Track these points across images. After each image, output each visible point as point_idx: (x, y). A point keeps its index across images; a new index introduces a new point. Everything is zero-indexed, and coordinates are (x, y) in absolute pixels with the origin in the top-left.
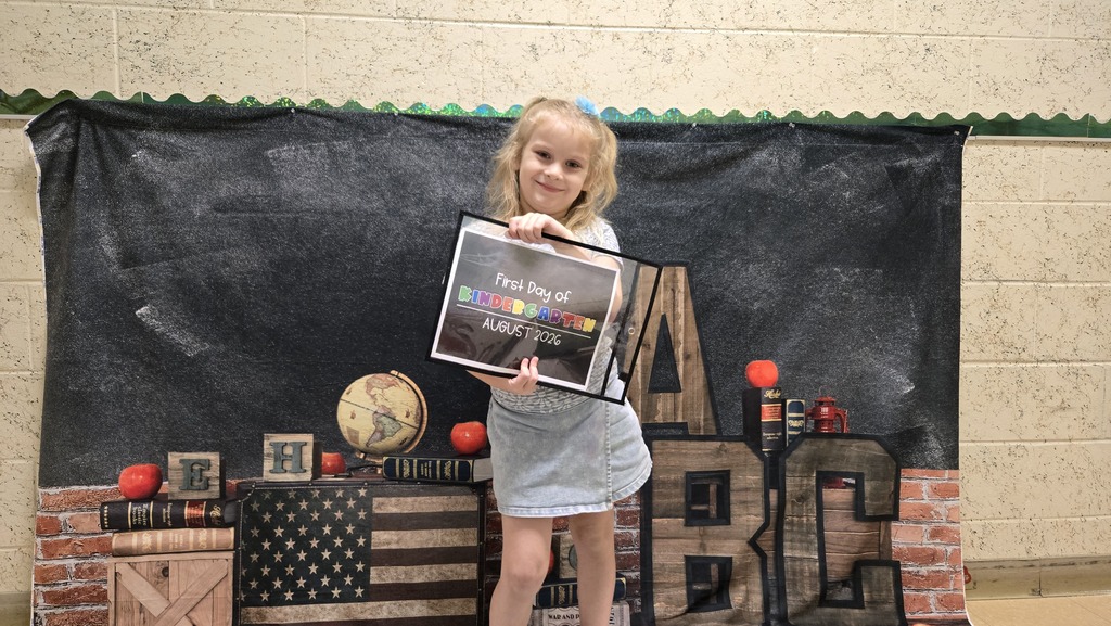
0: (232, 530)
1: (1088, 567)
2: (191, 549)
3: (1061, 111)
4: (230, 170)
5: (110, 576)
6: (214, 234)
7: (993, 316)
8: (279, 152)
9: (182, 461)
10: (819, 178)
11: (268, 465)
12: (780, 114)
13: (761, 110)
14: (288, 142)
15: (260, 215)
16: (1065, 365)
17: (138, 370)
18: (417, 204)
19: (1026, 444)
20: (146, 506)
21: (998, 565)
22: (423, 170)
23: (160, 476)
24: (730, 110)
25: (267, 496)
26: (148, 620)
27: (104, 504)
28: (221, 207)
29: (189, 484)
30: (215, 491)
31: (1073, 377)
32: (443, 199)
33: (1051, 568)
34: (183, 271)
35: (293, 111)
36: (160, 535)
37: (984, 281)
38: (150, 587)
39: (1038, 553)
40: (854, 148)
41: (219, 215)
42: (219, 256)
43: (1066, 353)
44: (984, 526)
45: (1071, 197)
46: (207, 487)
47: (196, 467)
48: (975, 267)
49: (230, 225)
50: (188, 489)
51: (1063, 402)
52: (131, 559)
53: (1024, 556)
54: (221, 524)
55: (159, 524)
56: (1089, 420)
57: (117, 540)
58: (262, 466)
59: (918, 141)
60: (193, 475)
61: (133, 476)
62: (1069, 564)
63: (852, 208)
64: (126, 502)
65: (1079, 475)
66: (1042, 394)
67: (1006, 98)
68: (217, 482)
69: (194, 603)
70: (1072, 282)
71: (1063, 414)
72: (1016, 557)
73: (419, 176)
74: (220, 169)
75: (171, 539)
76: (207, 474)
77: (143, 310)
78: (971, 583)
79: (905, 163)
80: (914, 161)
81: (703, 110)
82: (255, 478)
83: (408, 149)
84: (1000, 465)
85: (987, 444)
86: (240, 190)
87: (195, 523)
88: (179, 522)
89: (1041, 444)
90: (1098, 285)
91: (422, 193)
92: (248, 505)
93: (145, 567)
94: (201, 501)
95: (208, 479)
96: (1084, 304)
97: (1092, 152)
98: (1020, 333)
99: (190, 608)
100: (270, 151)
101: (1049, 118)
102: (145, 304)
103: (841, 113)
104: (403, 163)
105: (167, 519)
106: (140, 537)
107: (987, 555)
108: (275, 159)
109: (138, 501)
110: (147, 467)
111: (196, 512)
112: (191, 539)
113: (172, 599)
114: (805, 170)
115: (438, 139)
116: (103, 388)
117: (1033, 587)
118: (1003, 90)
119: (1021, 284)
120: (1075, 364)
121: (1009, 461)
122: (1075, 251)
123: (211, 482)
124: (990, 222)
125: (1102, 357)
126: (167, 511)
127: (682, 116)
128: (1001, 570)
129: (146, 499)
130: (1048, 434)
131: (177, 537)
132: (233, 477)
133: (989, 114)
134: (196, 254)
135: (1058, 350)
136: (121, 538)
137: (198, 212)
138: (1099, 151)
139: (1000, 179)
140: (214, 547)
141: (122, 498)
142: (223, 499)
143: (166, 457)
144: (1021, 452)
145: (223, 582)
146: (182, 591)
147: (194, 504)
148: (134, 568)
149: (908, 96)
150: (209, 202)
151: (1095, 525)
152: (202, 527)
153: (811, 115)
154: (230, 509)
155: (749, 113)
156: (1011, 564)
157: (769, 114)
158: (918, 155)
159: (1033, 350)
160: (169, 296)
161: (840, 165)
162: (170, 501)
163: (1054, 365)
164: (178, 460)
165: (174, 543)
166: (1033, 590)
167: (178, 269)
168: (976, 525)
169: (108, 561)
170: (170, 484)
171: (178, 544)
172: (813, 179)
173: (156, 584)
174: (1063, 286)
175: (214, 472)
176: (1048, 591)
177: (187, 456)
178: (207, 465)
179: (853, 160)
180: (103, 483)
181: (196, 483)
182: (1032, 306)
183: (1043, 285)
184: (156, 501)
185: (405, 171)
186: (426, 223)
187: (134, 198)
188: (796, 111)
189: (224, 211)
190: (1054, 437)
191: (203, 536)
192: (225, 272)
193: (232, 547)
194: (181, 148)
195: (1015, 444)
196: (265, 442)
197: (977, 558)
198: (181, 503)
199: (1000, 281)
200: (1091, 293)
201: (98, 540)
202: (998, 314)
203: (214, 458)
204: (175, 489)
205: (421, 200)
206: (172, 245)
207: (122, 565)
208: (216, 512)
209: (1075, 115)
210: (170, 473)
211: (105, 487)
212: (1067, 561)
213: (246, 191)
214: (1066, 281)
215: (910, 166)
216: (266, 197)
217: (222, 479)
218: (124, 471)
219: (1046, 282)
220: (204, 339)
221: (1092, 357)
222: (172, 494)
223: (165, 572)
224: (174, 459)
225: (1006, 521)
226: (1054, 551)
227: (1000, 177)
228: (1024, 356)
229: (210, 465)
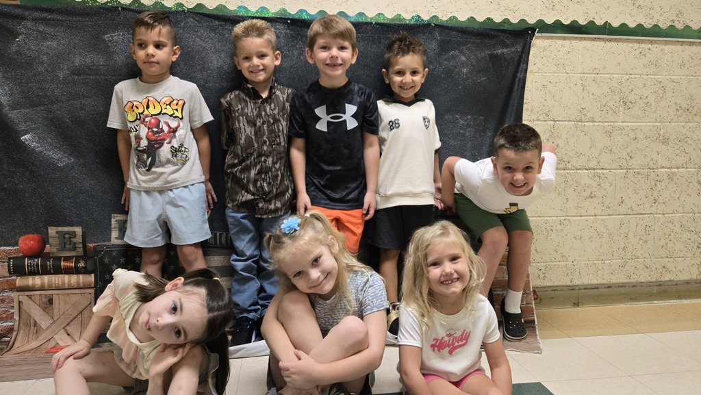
0: (93, 275)
1: (606, 290)
2: (67, 287)
3: (592, 19)
4: (81, 48)
5: (16, 305)
6: (73, 89)
7: (551, 142)
8: (112, 37)
9: (57, 232)
10: (448, 60)
11: (115, 234)
12: (426, 17)
13: (414, 15)
14: (118, 29)
15: (102, 77)
16: (592, 171)
17: (25, 175)
18: (201, 71)
19: (570, 218)
20: (36, 260)
21: (553, 288)
22: (204, 48)
23: (44, 241)
24: (396, 14)
25: (114, 254)
26: (38, 331)
27: (10, 258)
28: (77, 72)
29: (63, 247)
30: (80, 251)
31: (597, 179)
32: (218, 68)
33: (584, 291)
34: (54, 113)
35: (120, 9)
36: (46, 278)
37: (546, 121)
38: (42, 310)
39: (577, 282)
40: (469, 42)
41: (76, 77)
42: (77, 103)
43: (593, 164)
44: (546, 267)
45: (597, 71)
46: (75, 249)
47: (67, 236)
48: (540, 112)
49: (83, 83)
50: (62, 250)
51: (591, 193)
52: (29, 293)
53: (569, 283)
54: (85, 271)
55: (45, 272)
56: (606, 204)
57: (20, 281)
58: (111, 235)
59: (507, 38)
60: (66, 240)
61: (27, 242)
62: (595, 288)
63: (468, 78)
64: (24, 257)
65: (600, 236)
66: (579, 189)
67: (559, 11)
68: (81, 246)
69: (69, 320)
70: (597, 122)
71: (591, 200)
72: (564, 284)
73: (202, 52)
74: (74, 48)
75: (53, 281)
76: (75, 240)
77: (26, 137)
78: (538, 300)
79: (499, 51)
80: (505, 50)
81: (379, 14)
82: (105, 243)
83: (194, 35)
84: (554, 230)
85: (547, 218)
86: (88, 60)
87: (68, 271)
88: (58, 271)
89: (579, 218)
90: (612, 124)
91: (204, 64)
92: (101, 259)
93: (38, 298)
94: (72, 257)
95: (75, 243)
96: (604, 135)
97: (609, 44)
98: (566, 152)
99: (67, 323)
100: (106, 36)
101: (584, 24)
102: (29, 133)
103: (462, 17)
104: (191, 43)
105: (50, 268)
106: (33, 279)
107: (547, 283)
108: (110, 41)
109: (31, 257)
110: (35, 236)
111: (68, 264)
112: (66, 281)
113: (55, 318)
114: (440, 54)
115: (213, 29)
116: (6, 186)
117: (575, 302)
118: (558, 6)
119: (567, 123)
120: (598, 171)
121: (560, 227)
122: (599, 104)
123: (77, 246)
124: (550, 86)
125: (614, 167)
126: (50, 263)
127: (367, 17)
128: (556, 292)
129: (37, 257)
130: (583, 212)
131: (57, 279)
132: (91, 242)
133: (549, 20)
134: (62, 102)
135: (589, 162)
136: (22, 280)
137: (61, 76)
138: (614, 44)
139: (555, 60)
140: (81, 286)
141: (21, 254)
142: (86, 255)
143: (47, 230)
144: (567, 223)
145: (88, 308)
146: (61, 314)
147: (67, 259)
148: (31, 299)
149: (502, 9)
150: (68, 69)
151: (610, 265)
152: (73, 273)
153: (445, 19)
154: (90, 262)
155: (407, 17)
156: (561, 288)
157: (419, 17)
158: (507, 46)
159: (574, 163)
160: (45, 128)
161: (461, 52)
162: (52, 257)
163: (586, 171)
164: (54, 231)
165: (55, 284)
166: (574, 304)
167: (50, 112)
168: (541, 265)
169: (14, 295)
170: (51, 246)
171: (58, 284)
172: (446, 60)
173: (44, 309)
174: (592, 124)
175: (79, 239)
176: (583, 304)
177: (60, 229)
178: (74, 234)
179: (469, 49)
180: (9, 246)
181: (67, 246)
182: (573, 136)
183: (580, 123)
184: (42, 257)
185: (193, 49)
186: (206, 83)
187: (18, 66)
188: (435, 16)
189: (79, 75)
190: (586, 214)
191: (74, 279)
192: (82, 114)
193: (93, 285)
194: (48, 34)
195: (564, 218)
196: (113, 220)
197: (542, 285)
198: (59, 259)
199: (555, 121)
200: (608, 129)
201: (7, 281)
202: (554, 141)
203: (78, 230)
204: (54, 250)
205: (203, 68)
206: (46, 96)
207: (23, 297)
208: (82, 264)
209: (599, 22)
210: (51, 240)
211: (10, 248)
212: (593, 287)
213: (92, 62)
214: (594, 121)
215: (502, 54)
216: (105, 66)
217: (84, 243)
218: (21, 238)
219: (582, 122)
220: (70, 155)
221: (609, 167)
222: (53, 253)
223: (51, 301)
224: (52, 231)
225: (558, 263)
226: (586, 281)
227: (555, 59)
228: (569, 166)
229: (75, 235)
